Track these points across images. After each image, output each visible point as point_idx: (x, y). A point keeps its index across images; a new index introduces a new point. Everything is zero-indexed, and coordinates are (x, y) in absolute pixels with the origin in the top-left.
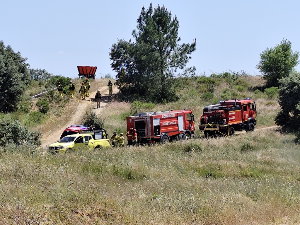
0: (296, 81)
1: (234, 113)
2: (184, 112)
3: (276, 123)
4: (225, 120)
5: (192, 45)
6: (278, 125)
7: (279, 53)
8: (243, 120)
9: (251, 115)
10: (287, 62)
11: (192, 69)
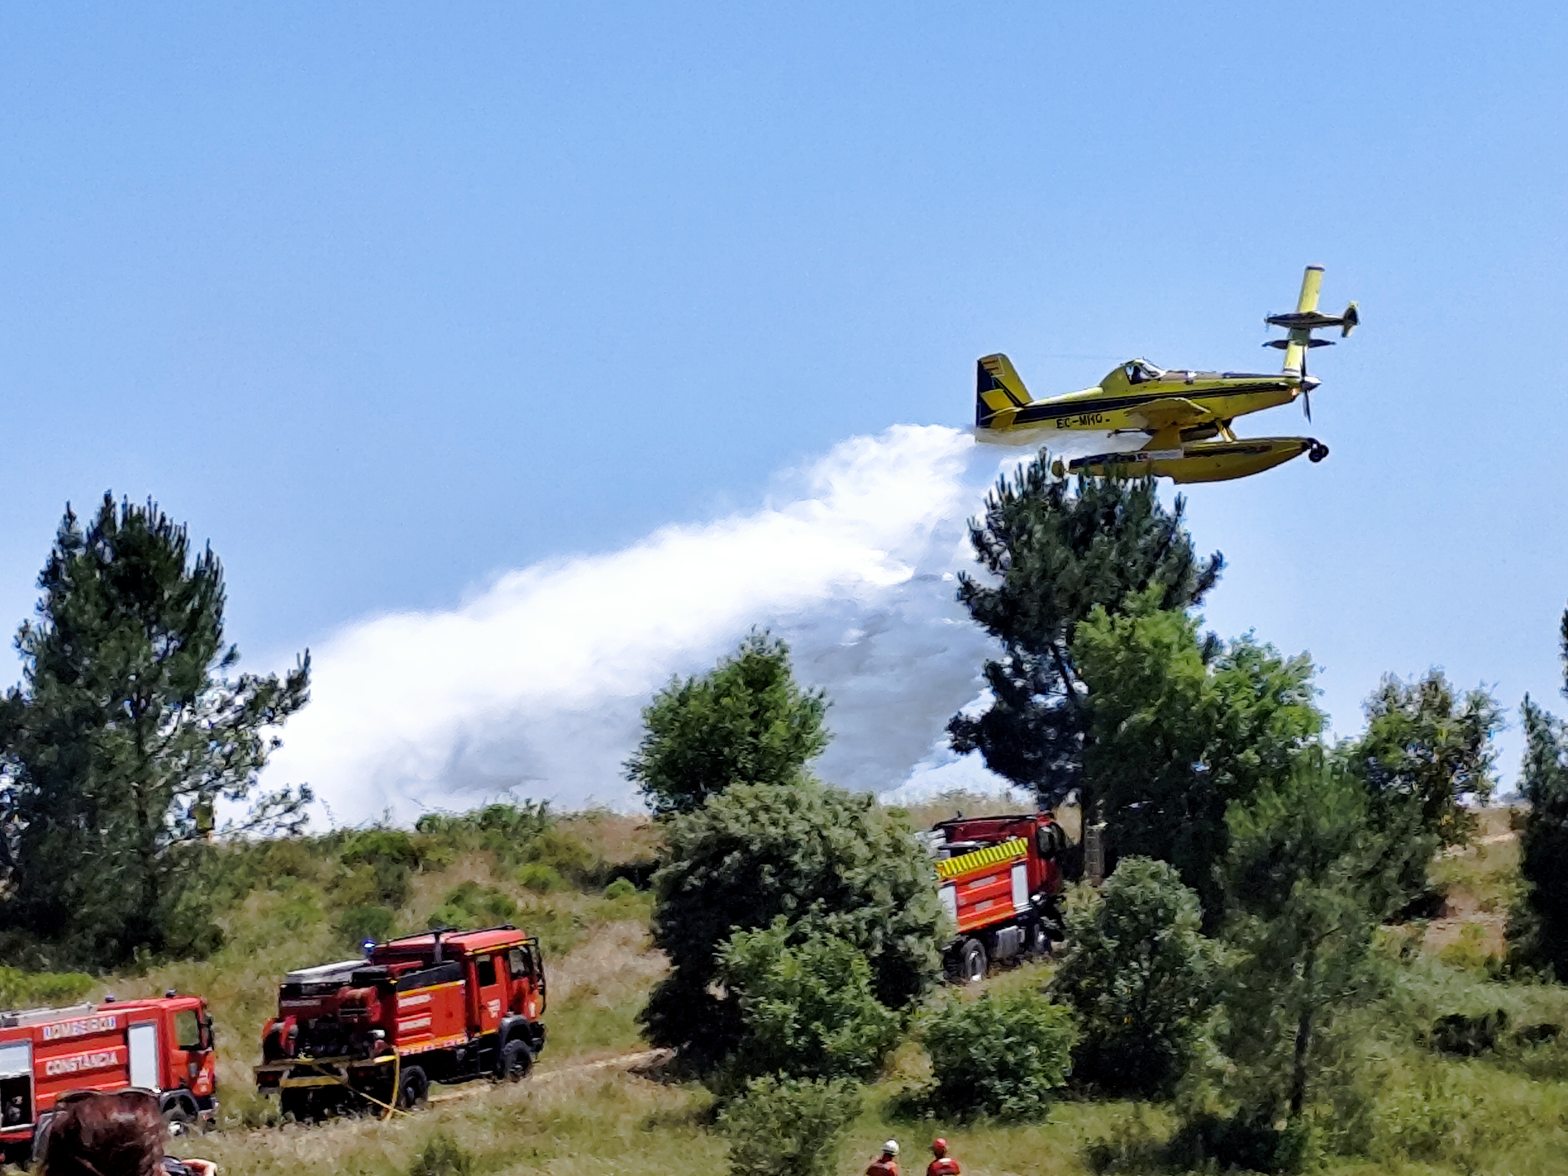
0: (735, 829)
1: (424, 999)
2: (166, 1004)
3: (645, 1033)
4: (381, 1033)
5: (291, 682)
6: (657, 1043)
7: (725, 701)
8: (472, 1027)
9: (516, 1004)
10: (764, 738)
11: (295, 796)
